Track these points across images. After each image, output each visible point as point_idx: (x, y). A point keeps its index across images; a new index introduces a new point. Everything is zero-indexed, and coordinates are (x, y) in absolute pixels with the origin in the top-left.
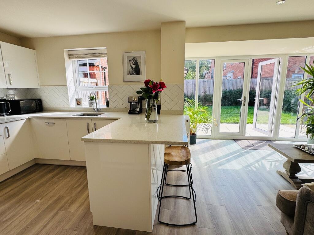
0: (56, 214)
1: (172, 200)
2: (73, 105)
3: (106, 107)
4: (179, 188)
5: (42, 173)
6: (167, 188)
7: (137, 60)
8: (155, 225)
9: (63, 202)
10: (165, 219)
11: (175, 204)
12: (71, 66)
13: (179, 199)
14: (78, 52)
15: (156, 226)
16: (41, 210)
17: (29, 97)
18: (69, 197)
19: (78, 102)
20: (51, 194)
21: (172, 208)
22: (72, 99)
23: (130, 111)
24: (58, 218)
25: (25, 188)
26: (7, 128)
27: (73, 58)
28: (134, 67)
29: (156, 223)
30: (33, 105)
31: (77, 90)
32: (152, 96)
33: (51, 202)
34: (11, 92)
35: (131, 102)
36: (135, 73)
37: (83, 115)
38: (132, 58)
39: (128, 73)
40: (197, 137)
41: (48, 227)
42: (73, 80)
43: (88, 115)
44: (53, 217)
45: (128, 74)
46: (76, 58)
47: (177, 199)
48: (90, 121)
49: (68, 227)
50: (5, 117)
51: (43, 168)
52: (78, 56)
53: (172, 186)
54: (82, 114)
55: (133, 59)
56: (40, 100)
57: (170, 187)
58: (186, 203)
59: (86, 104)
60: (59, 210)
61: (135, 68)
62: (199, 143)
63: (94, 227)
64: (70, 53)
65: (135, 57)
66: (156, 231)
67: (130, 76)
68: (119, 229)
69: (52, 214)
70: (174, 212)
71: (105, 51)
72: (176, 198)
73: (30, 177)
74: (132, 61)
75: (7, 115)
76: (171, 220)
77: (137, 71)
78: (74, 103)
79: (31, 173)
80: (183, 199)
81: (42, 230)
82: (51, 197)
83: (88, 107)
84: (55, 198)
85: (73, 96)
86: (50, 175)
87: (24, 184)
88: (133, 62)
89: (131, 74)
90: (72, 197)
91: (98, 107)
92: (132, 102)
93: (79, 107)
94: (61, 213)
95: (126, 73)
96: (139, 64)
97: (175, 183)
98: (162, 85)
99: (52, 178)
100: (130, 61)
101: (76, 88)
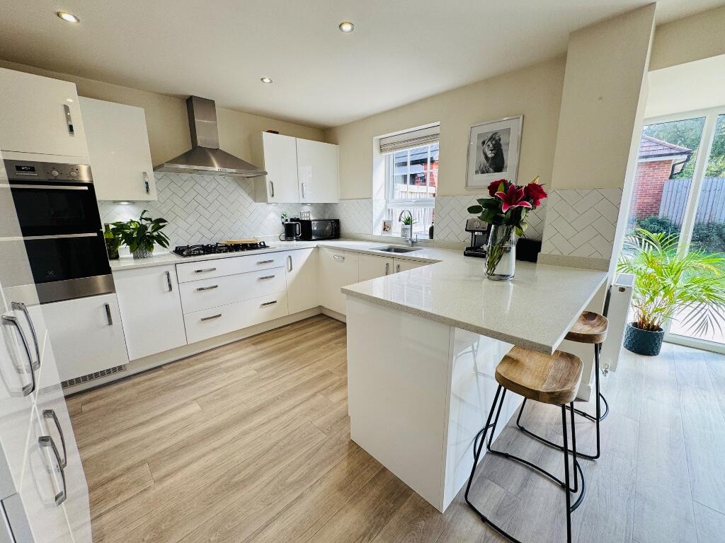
0: (314, 395)
1: (520, 470)
2: (378, 231)
3: (428, 237)
4: (554, 451)
5: (321, 330)
6: (517, 437)
7: (500, 139)
8: (456, 503)
9: (329, 382)
10: (485, 504)
11: (524, 484)
12: (383, 162)
13: (538, 477)
14: (394, 140)
15: (458, 506)
16: (300, 382)
17: (327, 218)
18: (337, 378)
19: (386, 228)
20: (319, 364)
21: (513, 489)
22: (378, 221)
23: (467, 249)
24: (313, 402)
25: (297, 343)
26: (290, 257)
27: (386, 150)
28: (490, 155)
29: (459, 501)
30: (327, 228)
31: (389, 206)
32: (503, 218)
33: (315, 375)
34: (306, 209)
35: (473, 232)
36: (491, 170)
37: (389, 250)
38: (490, 135)
39: (478, 169)
40: (664, 338)
41: (297, 410)
42: (383, 187)
43: (397, 250)
44: (308, 399)
45: (477, 172)
46: (391, 149)
47: (534, 475)
48: (390, 261)
49: (318, 423)
50: (295, 242)
51: (326, 322)
52: (395, 146)
53: (533, 438)
54: (386, 248)
55: (492, 139)
56: (337, 222)
57: (528, 439)
58: (557, 496)
59: (397, 231)
60: (319, 391)
61: (493, 158)
62: (671, 357)
63: (350, 443)
64: (383, 142)
65: (496, 133)
66: (453, 517)
67: (480, 176)
68: (385, 469)
69: (310, 393)
70: (514, 502)
71: (437, 130)
72: (533, 470)
73: (308, 330)
74: (489, 143)
75: (297, 240)
76: (497, 514)
77: (497, 163)
78: (381, 227)
79: (312, 325)
80: (552, 482)
81: (289, 410)
82: (318, 368)
83: (400, 236)
84: (321, 372)
85: (381, 216)
86: (330, 335)
87: (298, 338)
88: (491, 145)
89: (483, 172)
90: (340, 379)
91: (414, 237)
92: (475, 231)
93: (386, 234)
94: (320, 397)
95: (473, 167)
96: (504, 148)
97: (546, 436)
98: (534, 193)
99: (330, 340)
100: (483, 143)
101: (387, 202)
